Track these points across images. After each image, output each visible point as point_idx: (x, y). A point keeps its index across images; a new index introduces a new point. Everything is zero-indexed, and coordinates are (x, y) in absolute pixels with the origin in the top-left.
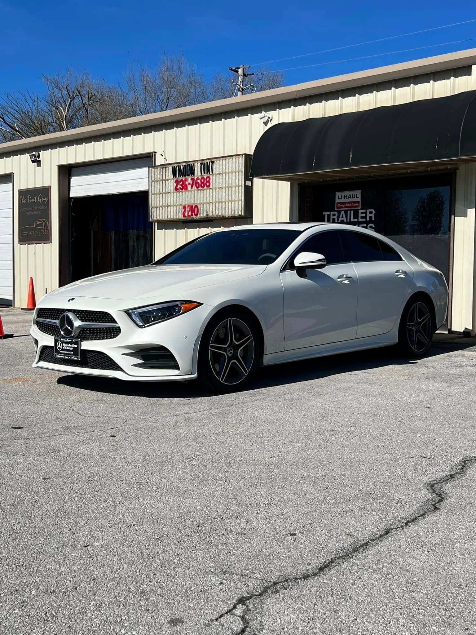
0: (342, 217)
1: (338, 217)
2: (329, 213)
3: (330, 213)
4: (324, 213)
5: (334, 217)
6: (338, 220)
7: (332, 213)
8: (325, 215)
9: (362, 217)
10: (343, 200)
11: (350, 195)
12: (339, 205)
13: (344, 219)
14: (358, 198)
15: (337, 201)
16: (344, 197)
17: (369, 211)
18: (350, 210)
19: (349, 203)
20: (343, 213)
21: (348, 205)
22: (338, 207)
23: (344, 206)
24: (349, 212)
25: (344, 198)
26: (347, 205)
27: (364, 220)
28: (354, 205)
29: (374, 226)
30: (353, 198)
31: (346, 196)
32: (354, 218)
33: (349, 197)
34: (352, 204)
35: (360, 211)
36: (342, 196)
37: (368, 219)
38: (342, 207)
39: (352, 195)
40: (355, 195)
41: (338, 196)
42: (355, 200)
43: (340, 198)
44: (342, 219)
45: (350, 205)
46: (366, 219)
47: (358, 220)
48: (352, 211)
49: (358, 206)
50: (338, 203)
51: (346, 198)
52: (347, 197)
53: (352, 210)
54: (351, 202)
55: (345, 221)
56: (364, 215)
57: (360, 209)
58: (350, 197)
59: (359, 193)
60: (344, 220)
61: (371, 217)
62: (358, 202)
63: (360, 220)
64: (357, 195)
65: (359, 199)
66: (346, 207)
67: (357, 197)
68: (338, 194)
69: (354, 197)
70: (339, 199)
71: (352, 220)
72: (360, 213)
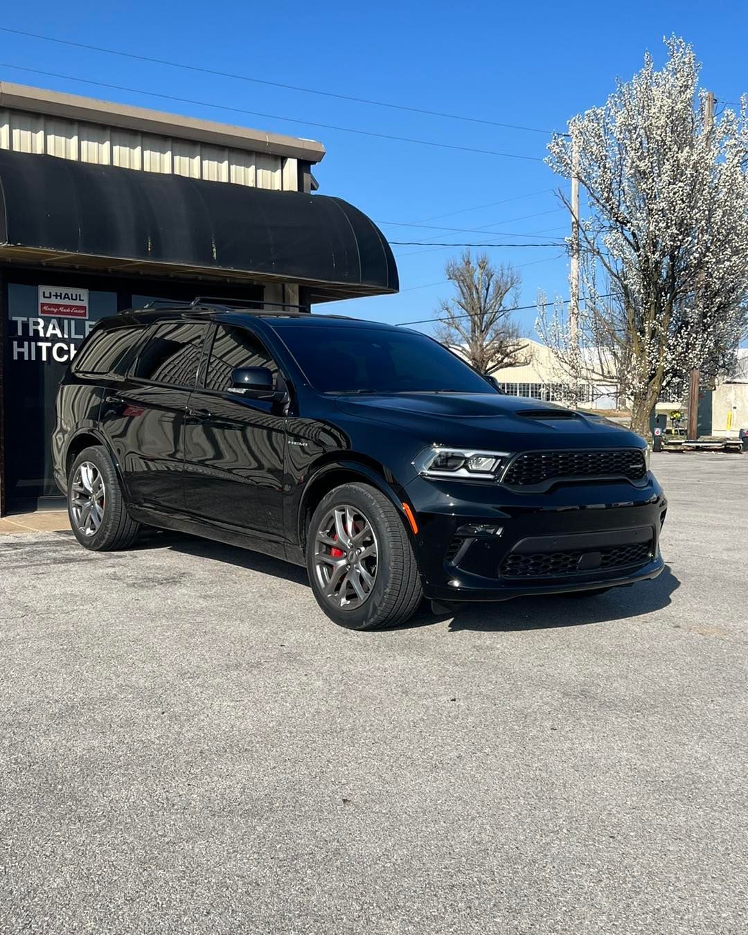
0: (54, 328)
1: (45, 328)
2: (26, 319)
3: (28, 319)
4: (14, 319)
5: (35, 327)
6: (45, 333)
7: (32, 320)
8: (16, 322)
10: (54, 301)
11: (66, 294)
12: (45, 308)
13: (58, 332)
14: (83, 300)
15: (42, 300)
16: (56, 296)
18: (69, 320)
19: (66, 307)
20: (54, 321)
21: (65, 310)
22: (43, 312)
23: (55, 310)
24: (66, 322)
25: (56, 298)
26: (61, 309)
28: (76, 311)
30: (72, 299)
31: (59, 294)
32: (76, 334)
33: (65, 298)
34: (71, 309)
35: (87, 323)
36: (50, 293)
38: (53, 313)
39: (72, 295)
40: (76, 295)
41: (44, 293)
42: (78, 303)
43: (48, 296)
44: (54, 332)
45: (68, 310)
48: (73, 322)
49: (84, 315)
50: (43, 305)
51: (59, 298)
52: (61, 296)
53: (73, 319)
54: (71, 307)
55: (60, 336)
57: (87, 320)
58: (68, 298)
59: (84, 293)
60: (56, 335)
62: (83, 308)
64: (80, 295)
65: (85, 304)
66: (57, 313)
67: (80, 300)
68: (42, 289)
69: (74, 298)
70: (44, 297)
71: (73, 336)
72: (87, 327)
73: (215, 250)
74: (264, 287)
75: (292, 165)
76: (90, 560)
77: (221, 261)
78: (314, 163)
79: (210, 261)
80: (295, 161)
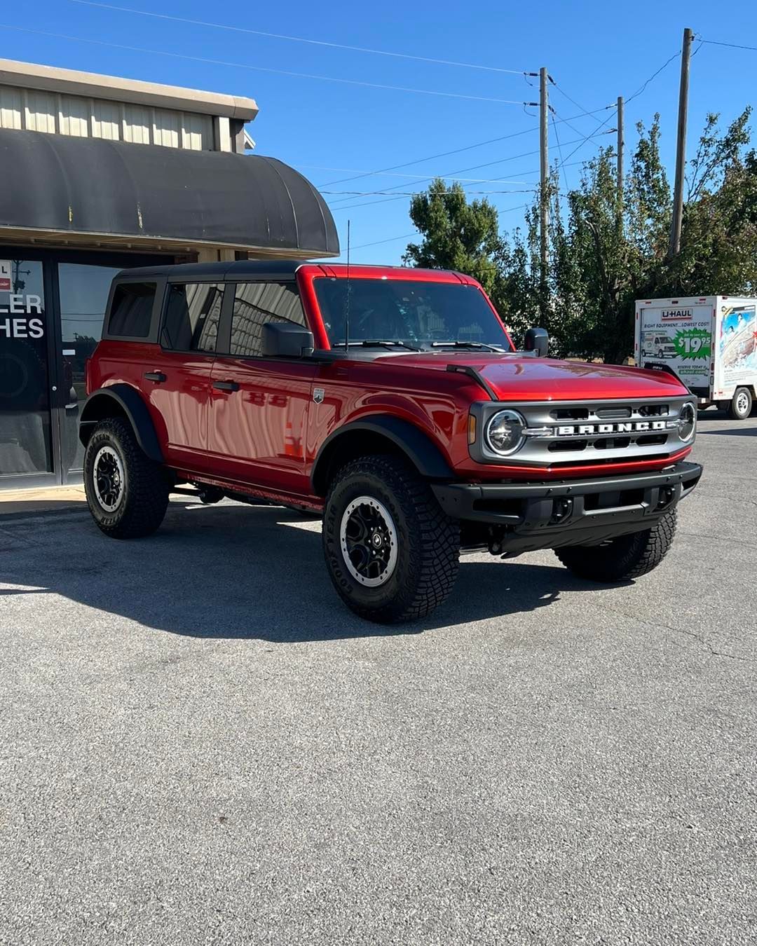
9: (17, 307)
14: (6, 272)
17: (28, 297)
27: (22, 311)
28: (0, 284)
29: (40, 323)
37: (29, 311)
42: (2, 276)
46: (26, 311)
47: (9, 311)
49: (8, 287)
56: (20, 303)
57: (11, 293)
59: (7, 265)
61: (34, 309)
62: (8, 281)
63: (13, 311)
64: (2, 268)
65: (9, 276)
67: (3, 272)
72: (12, 300)
73: (140, 218)
74: (199, 253)
75: (224, 124)
76: (12, 550)
77: (148, 230)
78: (248, 121)
79: (136, 229)
80: (227, 120)
